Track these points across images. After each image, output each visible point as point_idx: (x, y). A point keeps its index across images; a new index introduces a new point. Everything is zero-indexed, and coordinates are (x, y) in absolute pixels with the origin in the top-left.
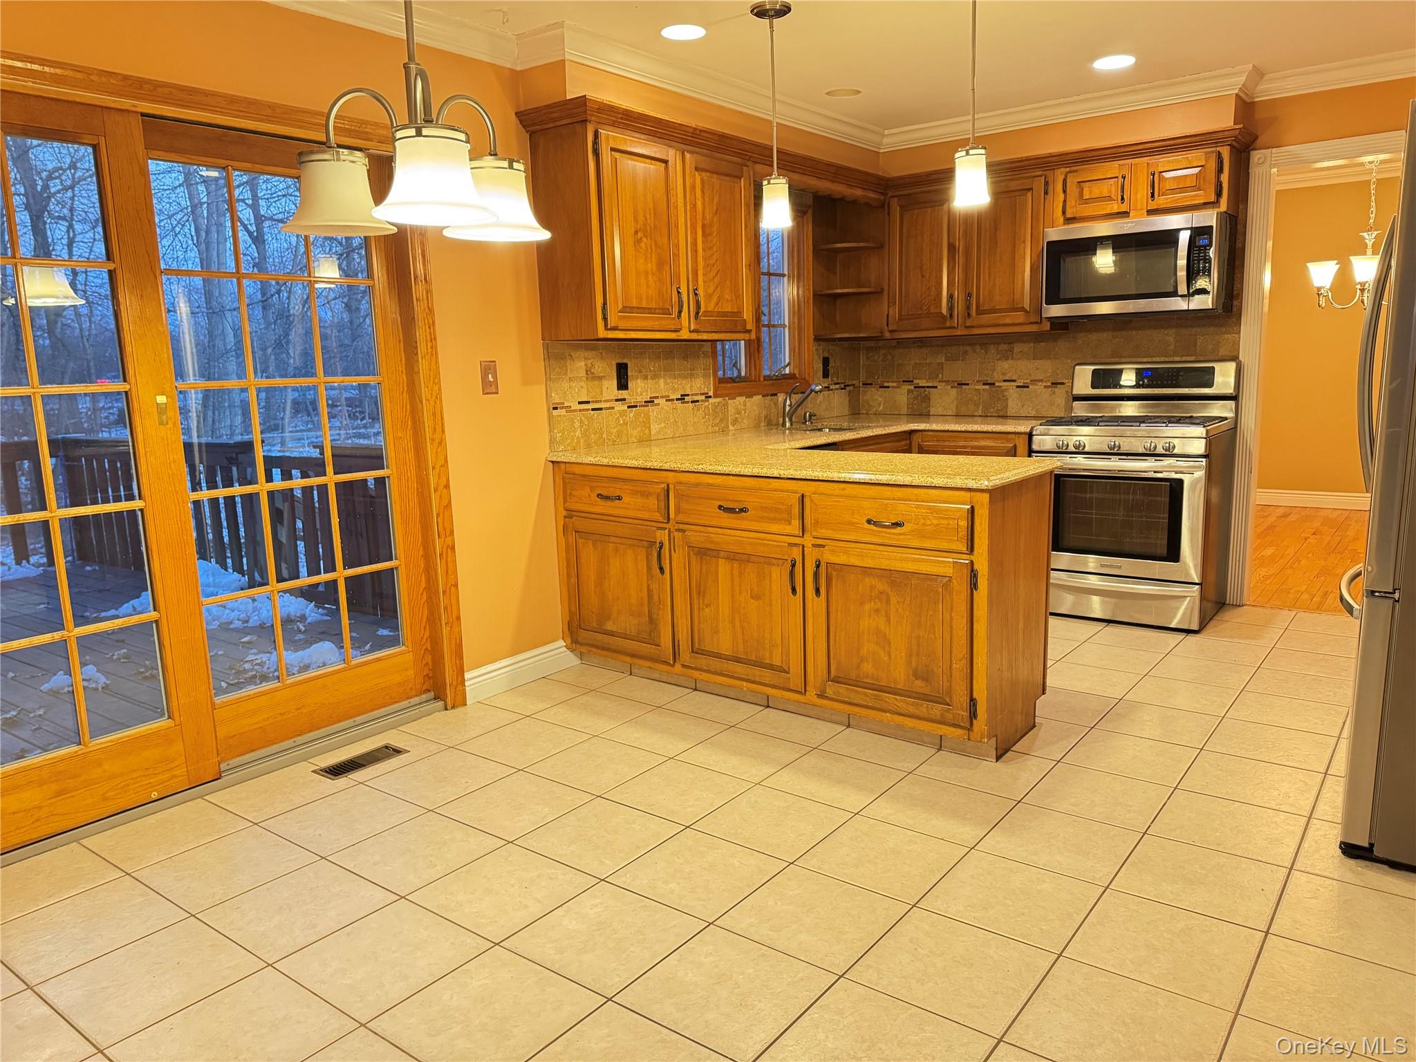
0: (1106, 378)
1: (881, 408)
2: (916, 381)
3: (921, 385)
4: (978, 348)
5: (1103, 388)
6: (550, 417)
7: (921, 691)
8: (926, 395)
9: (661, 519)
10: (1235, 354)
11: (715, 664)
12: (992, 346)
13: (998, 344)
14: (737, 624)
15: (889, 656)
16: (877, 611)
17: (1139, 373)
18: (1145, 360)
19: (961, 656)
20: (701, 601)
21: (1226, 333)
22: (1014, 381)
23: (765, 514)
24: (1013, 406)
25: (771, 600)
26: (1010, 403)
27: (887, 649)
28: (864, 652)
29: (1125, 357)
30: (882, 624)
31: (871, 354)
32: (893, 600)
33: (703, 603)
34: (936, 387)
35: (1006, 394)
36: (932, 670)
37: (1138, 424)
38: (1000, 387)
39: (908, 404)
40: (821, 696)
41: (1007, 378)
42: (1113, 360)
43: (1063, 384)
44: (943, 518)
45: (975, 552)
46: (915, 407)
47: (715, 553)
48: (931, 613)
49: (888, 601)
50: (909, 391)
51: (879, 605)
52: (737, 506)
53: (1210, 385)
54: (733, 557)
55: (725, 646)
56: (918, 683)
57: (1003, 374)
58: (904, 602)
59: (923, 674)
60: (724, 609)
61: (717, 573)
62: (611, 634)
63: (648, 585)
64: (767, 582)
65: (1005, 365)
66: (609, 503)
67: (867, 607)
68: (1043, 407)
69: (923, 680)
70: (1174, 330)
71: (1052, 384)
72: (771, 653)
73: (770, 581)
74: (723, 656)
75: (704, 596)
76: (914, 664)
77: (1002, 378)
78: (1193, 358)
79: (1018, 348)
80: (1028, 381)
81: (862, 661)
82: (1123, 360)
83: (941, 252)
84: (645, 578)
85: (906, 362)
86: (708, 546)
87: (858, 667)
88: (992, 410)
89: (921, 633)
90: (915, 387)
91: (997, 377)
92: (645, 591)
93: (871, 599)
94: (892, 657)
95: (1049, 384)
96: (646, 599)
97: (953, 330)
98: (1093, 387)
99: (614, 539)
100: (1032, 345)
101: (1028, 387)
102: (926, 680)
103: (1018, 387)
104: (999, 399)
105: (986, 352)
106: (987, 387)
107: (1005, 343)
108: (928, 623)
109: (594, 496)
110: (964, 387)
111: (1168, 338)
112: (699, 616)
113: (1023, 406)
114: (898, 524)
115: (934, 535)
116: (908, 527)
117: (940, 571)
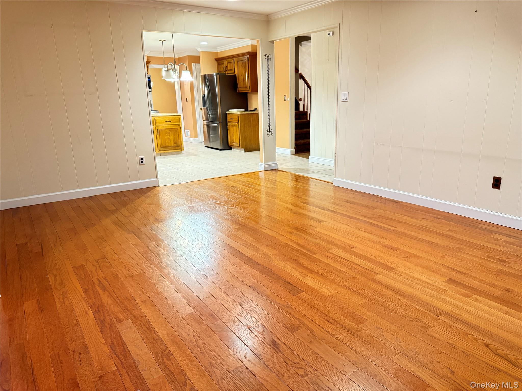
16: (168, 135)
19: (180, 139)
27: (170, 141)
28: (166, 141)
30: (169, 137)
36: (177, 142)
45: (180, 124)
56: (175, 144)
58: (172, 133)
67: (166, 135)
76: (174, 142)
81: (166, 143)
89: (175, 137)
93: (167, 133)
108: (175, 135)
114: (170, 121)
115: (175, 122)
116: (172, 122)
117: (176, 127)
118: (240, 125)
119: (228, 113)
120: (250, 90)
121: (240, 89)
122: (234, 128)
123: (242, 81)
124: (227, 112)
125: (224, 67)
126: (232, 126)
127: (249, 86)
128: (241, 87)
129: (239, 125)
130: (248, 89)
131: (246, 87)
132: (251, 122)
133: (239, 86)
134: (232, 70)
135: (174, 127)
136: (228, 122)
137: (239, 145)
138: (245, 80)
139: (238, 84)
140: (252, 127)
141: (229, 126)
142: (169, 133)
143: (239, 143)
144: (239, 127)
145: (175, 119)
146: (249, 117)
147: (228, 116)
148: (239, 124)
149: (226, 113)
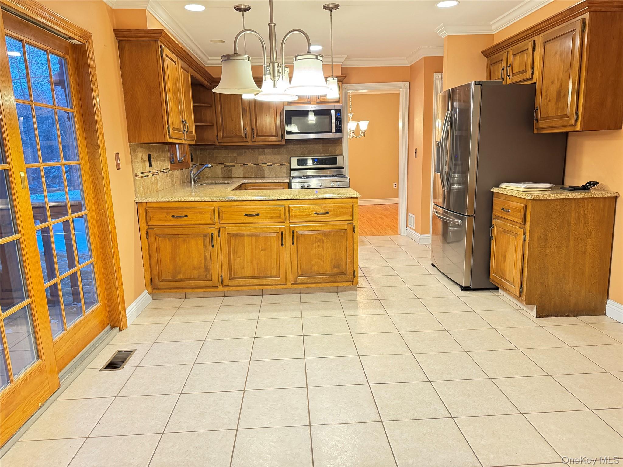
0: (302, 162)
1: (210, 175)
2: (224, 164)
3: (227, 165)
4: (250, 150)
5: (301, 165)
6: (134, 180)
7: (336, 272)
8: (230, 169)
9: (212, 223)
10: (341, 153)
11: (242, 282)
12: (256, 150)
13: (259, 149)
14: (254, 262)
15: (324, 262)
16: (319, 246)
17: (313, 160)
18: (313, 155)
19: (351, 256)
20: (235, 256)
21: (338, 146)
22: (266, 163)
23: (268, 215)
24: (267, 173)
25: (271, 250)
26: (265, 171)
27: (323, 259)
28: (313, 262)
29: (306, 154)
30: (320, 250)
31: (202, 152)
32: (325, 241)
33: (236, 256)
34: (234, 166)
35: (263, 168)
36: (340, 264)
37: (326, 177)
38: (261, 166)
39: (222, 173)
40: (295, 283)
41: (263, 162)
42: (302, 155)
43: (285, 164)
44: (344, 209)
45: (354, 220)
46: (225, 174)
47: (242, 234)
48: (339, 243)
49: (323, 242)
50: (222, 168)
51: (319, 244)
52: (254, 213)
53: (336, 164)
54: (251, 235)
55: (248, 273)
56: (335, 269)
57: (262, 161)
58: (329, 241)
59: (337, 266)
60: (248, 257)
61: (244, 243)
62: (181, 280)
63: (205, 254)
64: (269, 243)
65: (262, 157)
66: (181, 219)
67: (314, 245)
68: (278, 173)
69: (337, 268)
70: (321, 145)
71: (281, 164)
72: (271, 271)
73: (271, 242)
74: (246, 278)
75: (237, 254)
76: (333, 263)
77: (261, 162)
78: (328, 155)
79: (267, 151)
80: (271, 163)
81: (312, 266)
82: (305, 155)
83: (239, 110)
84: (203, 250)
85: (219, 156)
86: (239, 232)
87: (311, 269)
88: (258, 175)
89: (336, 251)
90: (225, 166)
91: (259, 161)
92: (203, 257)
93: (316, 242)
94: (325, 262)
95: (280, 164)
96: (203, 261)
97: (247, 143)
98: (298, 165)
99: (182, 236)
100: (272, 149)
101: (272, 166)
102: (338, 268)
103: (268, 166)
104: (261, 170)
105: (254, 151)
106: (255, 166)
107: (261, 149)
108: (339, 247)
109: (169, 217)
110: (246, 166)
111: (320, 148)
112: (234, 263)
113: (270, 173)
114: (327, 213)
115: (340, 215)
116: (330, 214)
117: (343, 228)
118: (528, 234)
119: (498, 191)
120: (579, 123)
121: (542, 124)
122: (509, 238)
123: (554, 101)
124: (495, 190)
125: (503, 69)
126: (505, 231)
127: (577, 113)
128: (547, 118)
129: (525, 234)
130: (572, 122)
131: (566, 116)
132: (569, 225)
133: (540, 114)
134: (524, 71)
135: (335, 228)
136: (494, 217)
137: (521, 292)
138: (564, 95)
139: (537, 109)
140: (572, 243)
141: (495, 227)
142: (323, 240)
143: (521, 286)
144: (524, 240)
145: (340, 207)
146: (567, 208)
147: (496, 201)
148: (525, 230)
149: (492, 190)
